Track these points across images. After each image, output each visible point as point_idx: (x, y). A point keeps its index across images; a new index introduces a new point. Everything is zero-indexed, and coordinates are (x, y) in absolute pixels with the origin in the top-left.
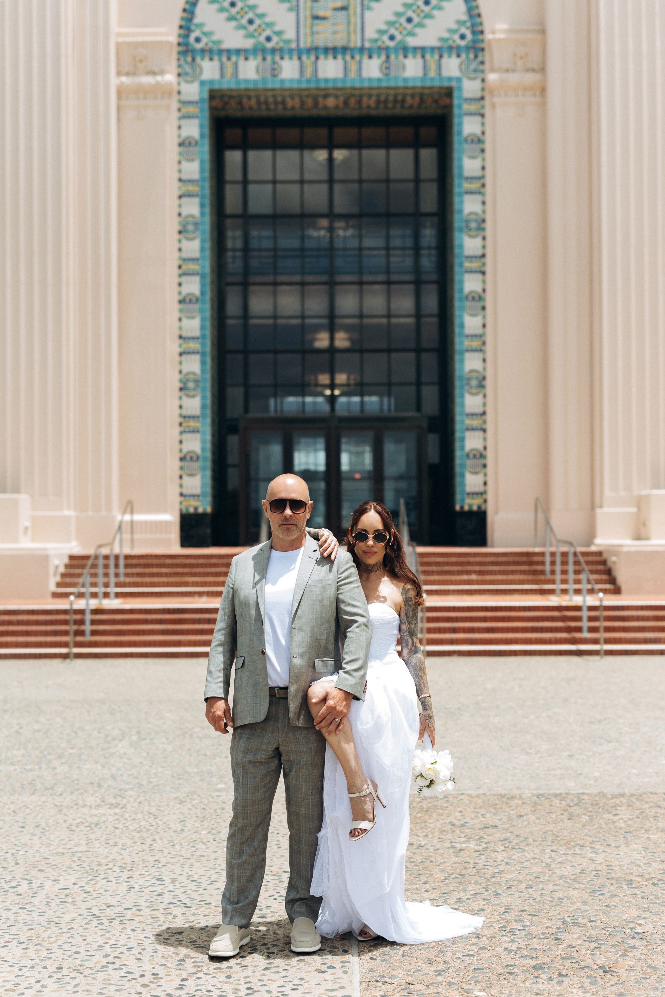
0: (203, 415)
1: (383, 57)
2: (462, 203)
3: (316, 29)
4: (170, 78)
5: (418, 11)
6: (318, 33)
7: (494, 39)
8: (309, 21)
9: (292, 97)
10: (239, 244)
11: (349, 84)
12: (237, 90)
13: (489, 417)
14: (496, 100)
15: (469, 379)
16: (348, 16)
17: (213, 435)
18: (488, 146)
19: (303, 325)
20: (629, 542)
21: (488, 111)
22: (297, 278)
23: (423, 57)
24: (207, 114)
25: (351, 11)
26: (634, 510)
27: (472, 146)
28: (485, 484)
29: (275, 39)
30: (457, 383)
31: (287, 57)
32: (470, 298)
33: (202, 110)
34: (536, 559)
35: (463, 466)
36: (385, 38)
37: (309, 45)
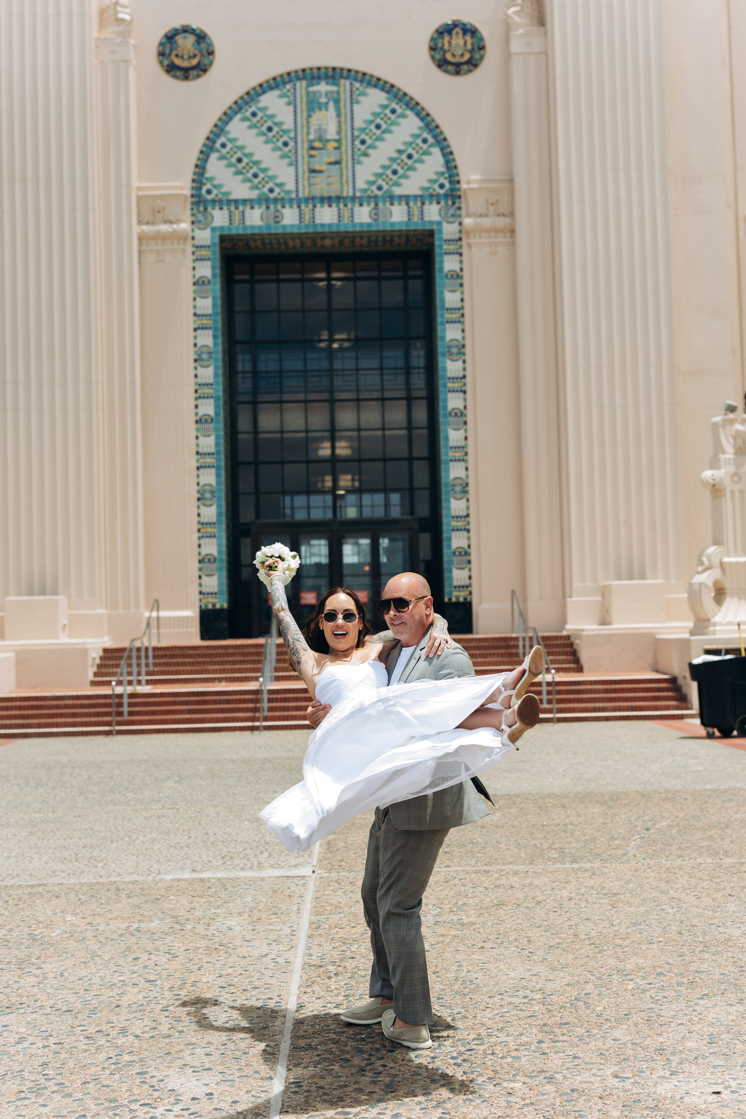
0: (219, 522)
1: (372, 205)
2: (444, 331)
3: (312, 181)
4: (185, 226)
5: (402, 164)
6: (314, 184)
7: (470, 189)
8: (307, 174)
9: (293, 239)
10: (248, 367)
11: (342, 229)
12: (244, 235)
13: (472, 519)
14: (472, 241)
15: (453, 486)
16: (341, 170)
17: (228, 539)
18: (466, 281)
19: (307, 438)
20: (596, 627)
21: (465, 250)
22: (301, 397)
23: (407, 204)
24: (218, 256)
25: (344, 164)
26: (599, 598)
27: (453, 281)
28: (470, 578)
29: (277, 190)
30: (443, 489)
31: (287, 206)
32: (453, 414)
33: (213, 253)
34: (512, 643)
35: (450, 562)
36: (374, 188)
37: (306, 195)
